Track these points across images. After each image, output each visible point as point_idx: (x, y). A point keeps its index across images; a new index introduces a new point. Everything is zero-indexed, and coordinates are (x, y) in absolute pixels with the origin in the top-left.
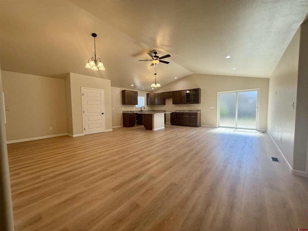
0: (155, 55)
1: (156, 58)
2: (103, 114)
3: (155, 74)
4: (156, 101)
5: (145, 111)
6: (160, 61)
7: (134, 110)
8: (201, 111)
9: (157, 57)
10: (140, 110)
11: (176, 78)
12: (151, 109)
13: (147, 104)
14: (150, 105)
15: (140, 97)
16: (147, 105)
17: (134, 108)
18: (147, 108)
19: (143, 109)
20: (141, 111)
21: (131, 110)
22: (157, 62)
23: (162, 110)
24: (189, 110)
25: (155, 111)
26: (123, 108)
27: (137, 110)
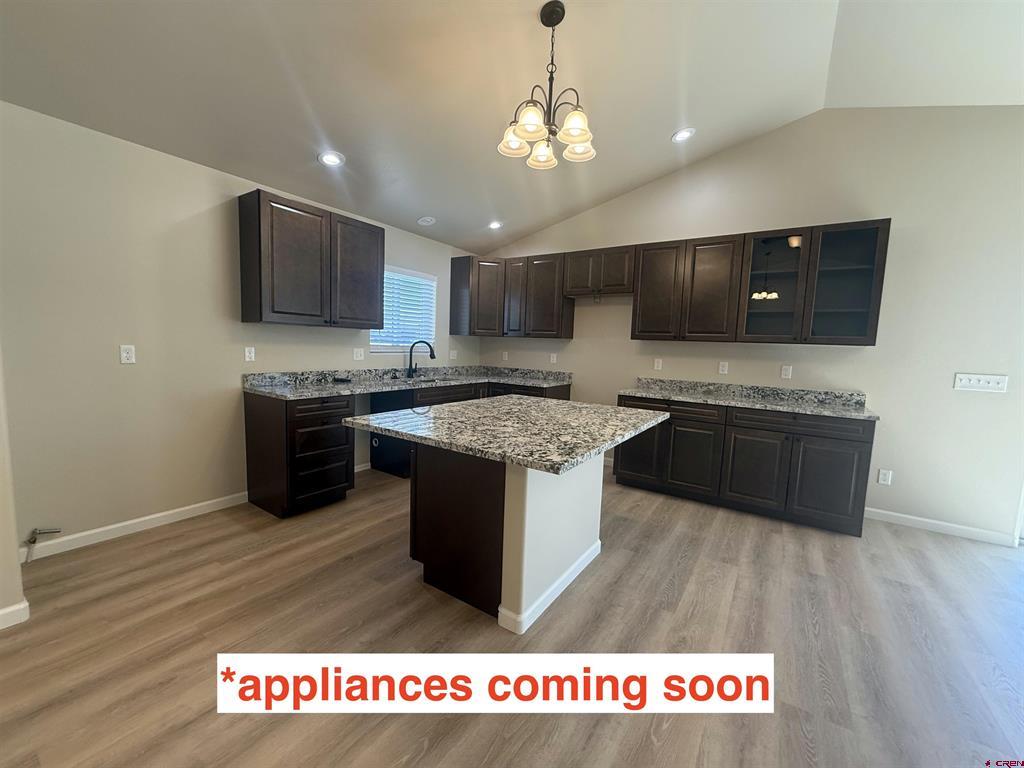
4: (514, 312)
5: (435, 370)
7: (354, 368)
10: (399, 368)
12: (476, 362)
13: (454, 330)
14: (472, 333)
15: (397, 276)
16: (452, 333)
18: (454, 355)
19: (422, 360)
20: (411, 372)
23: (549, 373)
24: (756, 389)
25: (498, 372)
26: (250, 354)
27: (382, 366)
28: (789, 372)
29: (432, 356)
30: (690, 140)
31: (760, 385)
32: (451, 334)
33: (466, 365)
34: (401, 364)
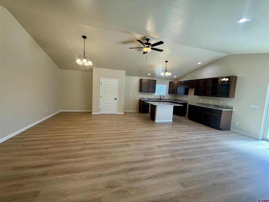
0: (147, 42)
1: (147, 45)
2: (116, 99)
3: (167, 62)
5: (165, 99)
6: (152, 49)
7: (152, 98)
8: (232, 109)
9: (149, 44)
11: (199, 63)
12: (174, 98)
17: (153, 96)
18: (169, 97)
20: (160, 99)
21: (148, 98)
22: (148, 50)
23: (184, 101)
24: (215, 105)
25: (177, 100)
26: (140, 95)
27: (156, 98)
28: (221, 102)
29: (163, 97)
30: (200, 64)
31: (216, 105)
32: (168, 93)
33: (171, 99)
34: (159, 98)
